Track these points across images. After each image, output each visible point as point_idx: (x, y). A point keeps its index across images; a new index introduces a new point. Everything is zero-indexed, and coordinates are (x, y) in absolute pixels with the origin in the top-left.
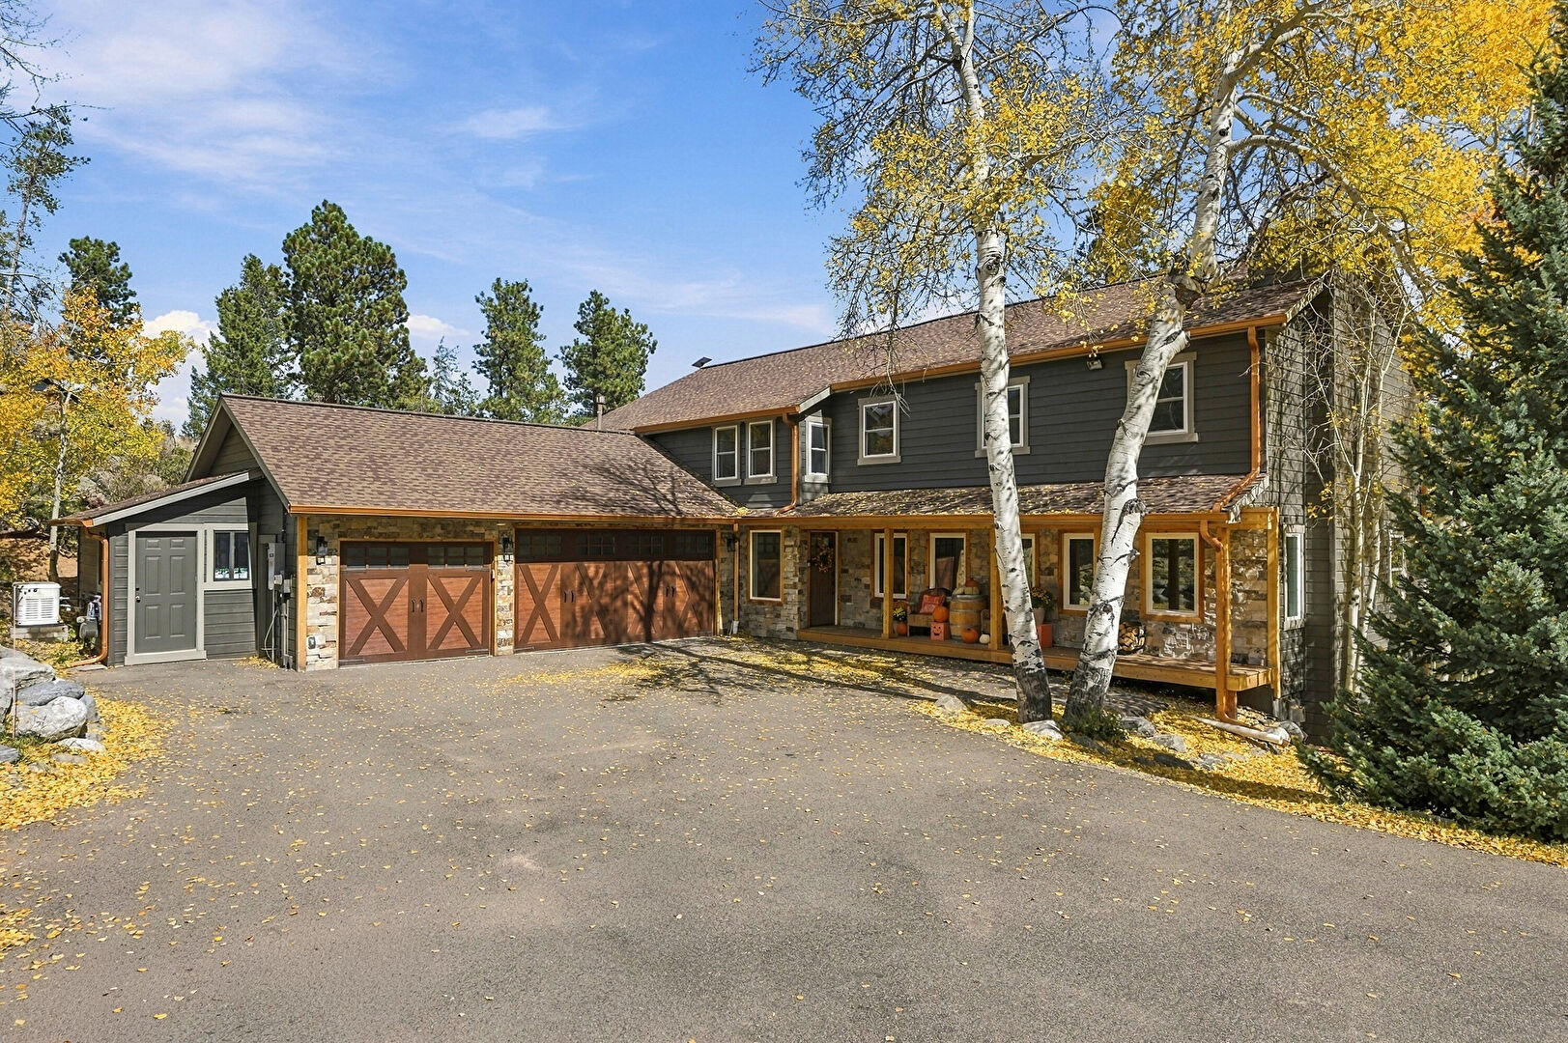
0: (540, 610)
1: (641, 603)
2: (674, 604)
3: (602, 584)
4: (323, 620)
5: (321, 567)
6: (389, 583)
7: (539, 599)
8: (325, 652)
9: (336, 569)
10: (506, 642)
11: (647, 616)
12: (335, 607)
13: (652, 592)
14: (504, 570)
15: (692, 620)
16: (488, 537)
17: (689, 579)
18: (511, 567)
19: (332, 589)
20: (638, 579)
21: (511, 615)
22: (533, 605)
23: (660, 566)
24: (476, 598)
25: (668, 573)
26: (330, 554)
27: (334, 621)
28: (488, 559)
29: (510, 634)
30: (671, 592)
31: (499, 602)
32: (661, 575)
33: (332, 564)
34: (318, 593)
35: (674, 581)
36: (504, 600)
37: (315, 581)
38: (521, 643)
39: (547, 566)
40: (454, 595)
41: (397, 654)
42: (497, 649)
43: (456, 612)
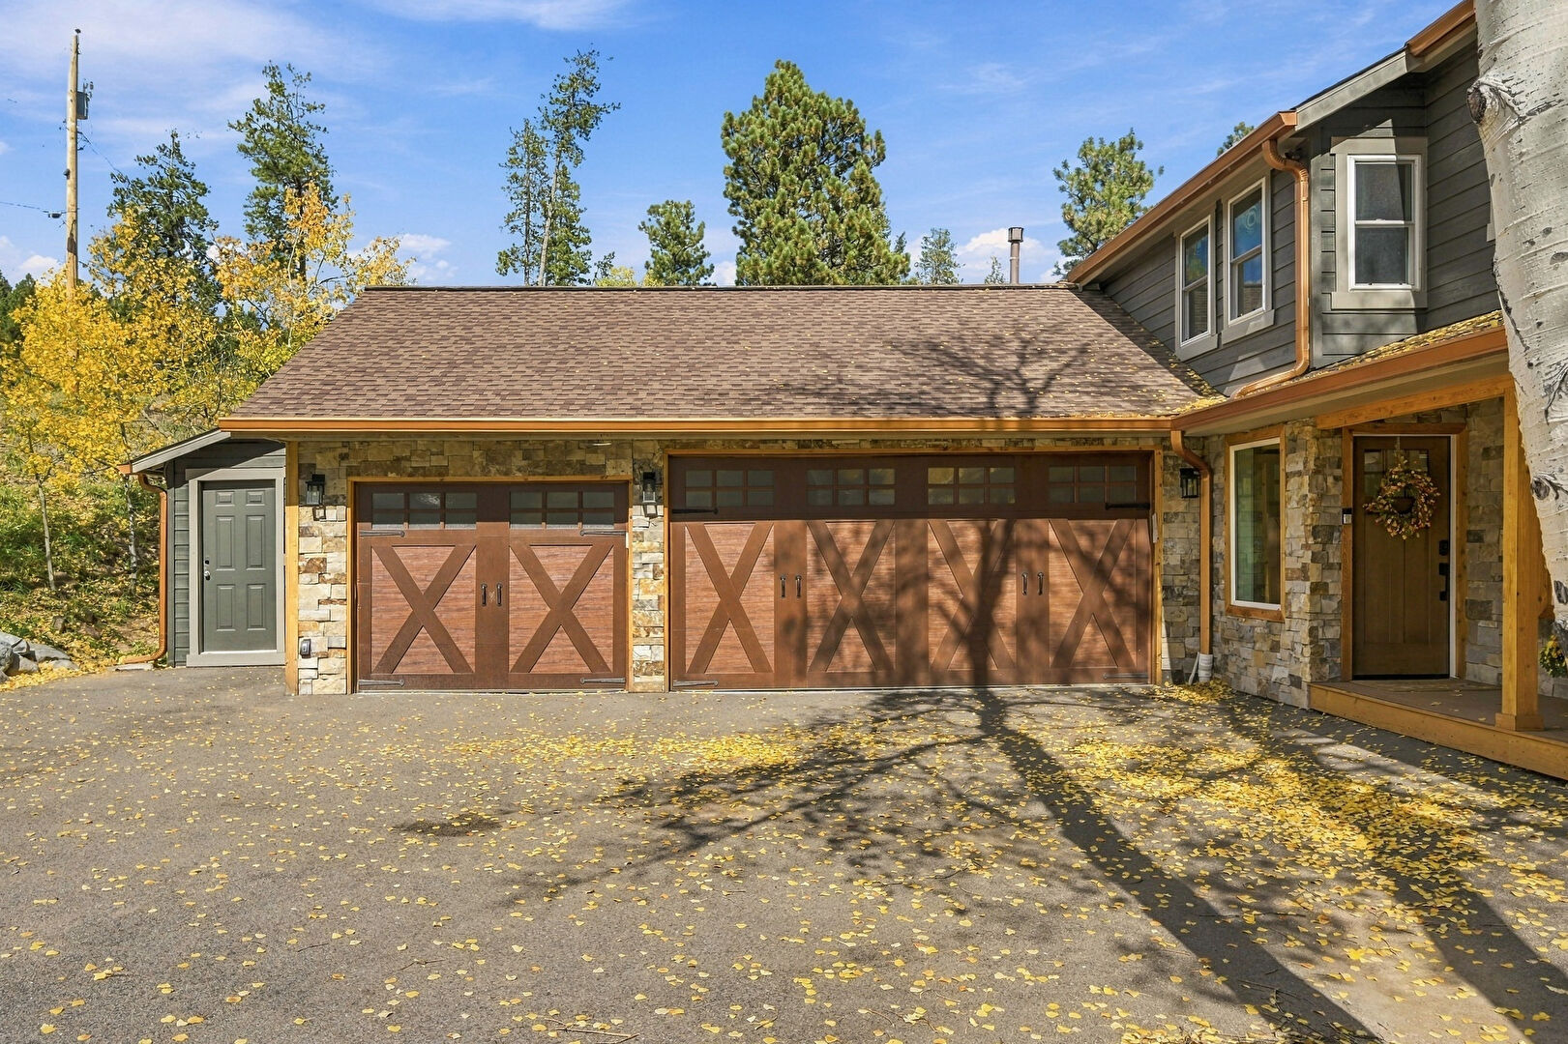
0: (730, 611)
1: (964, 605)
2: (1045, 611)
3: (866, 564)
4: (324, 611)
5: (320, 524)
6: (444, 554)
7: (730, 588)
9: (343, 528)
10: (652, 668)
11: (977, 634)
12: (343, 591)
13: (989, 586)
14: (648, 535)
15: (1094, 642)
16: (615, 471)
17: (1085, 558)
18: (660, 529)
19: (339, 561)
20: (953, 555)
21: (660, 618)
22: (714, 600)
23: (1008, 529)
24: (604, 578)
25: (1030, 544)
26: (334, 502)
27: (342, 614)
28: (619, 514)
29: (660, 654)
30: (1038, 584)
31: (635, 593)
32: (1010, 547)
33: (338, 517)
34: (316, 568)
35: (1046, 562)
36: (647, 591)
37: (312, 547)
38: (681, 671)
39: (746, 528)
40: (559, 579)
41: (459, 677)
42: (637, 681)
43: (563, 610)
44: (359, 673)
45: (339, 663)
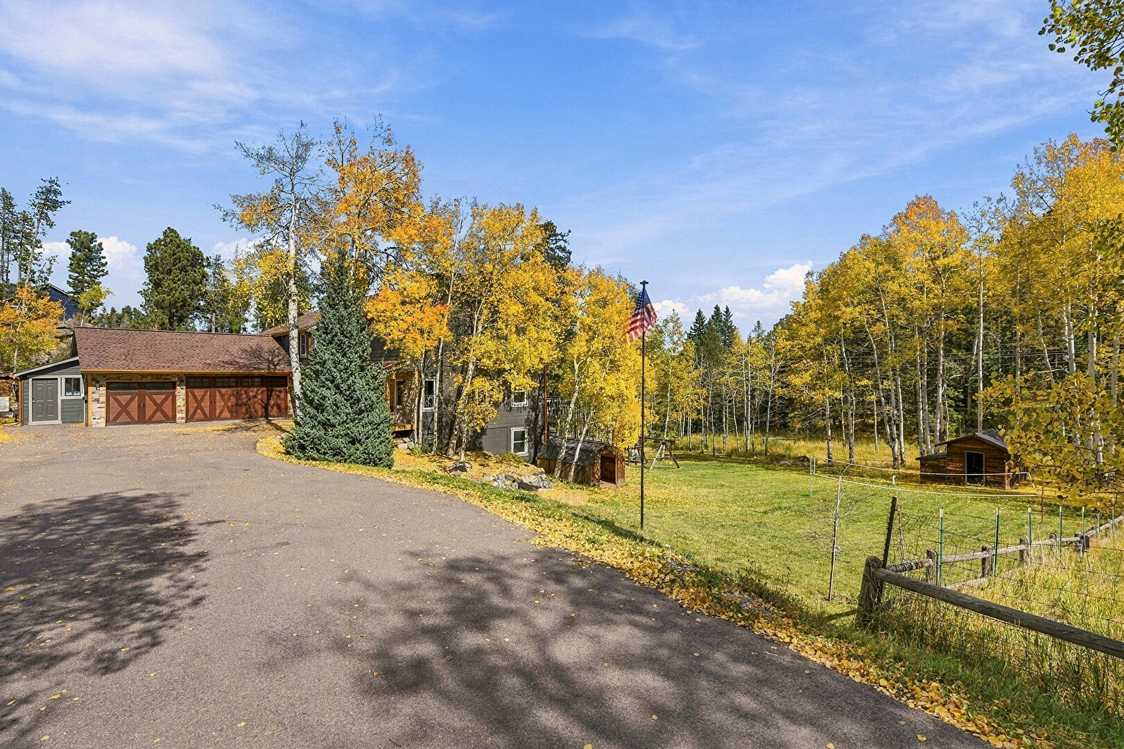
0: (199, 407)
4: (99, 410)
5: (99, 391)
6: (129, 397)
7: (199, 403)
8: (99, 421)
9: (104, 392)
10: (183, 418)
12: (104, 405)
14: (181, 392)
16: (173, 380)
18: (183, 392)
19: (103, 399)
21: (184, 409)
22: (195, 405)
24: (169, 401)
26: (101, 386)
27: (104, 410)
28: (175, 388)
29: (184, 415)
31: (178, 404)
33: (103, 390)
34: (97, 400)
36: (180, 402)
37: (95, 396)
38: (189, 419)
39: (203, 390)
40: (159, 401)
41: (133, 422)
42: (178, 421)
43: (159, 407)
44: (107, 422)
45: (103, 420)
